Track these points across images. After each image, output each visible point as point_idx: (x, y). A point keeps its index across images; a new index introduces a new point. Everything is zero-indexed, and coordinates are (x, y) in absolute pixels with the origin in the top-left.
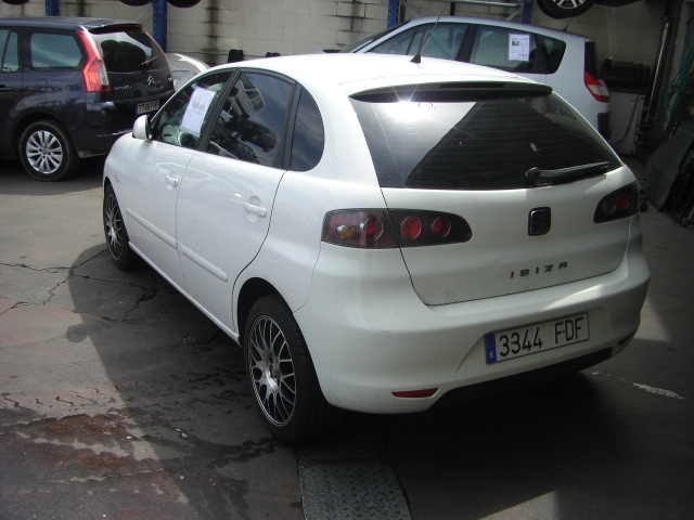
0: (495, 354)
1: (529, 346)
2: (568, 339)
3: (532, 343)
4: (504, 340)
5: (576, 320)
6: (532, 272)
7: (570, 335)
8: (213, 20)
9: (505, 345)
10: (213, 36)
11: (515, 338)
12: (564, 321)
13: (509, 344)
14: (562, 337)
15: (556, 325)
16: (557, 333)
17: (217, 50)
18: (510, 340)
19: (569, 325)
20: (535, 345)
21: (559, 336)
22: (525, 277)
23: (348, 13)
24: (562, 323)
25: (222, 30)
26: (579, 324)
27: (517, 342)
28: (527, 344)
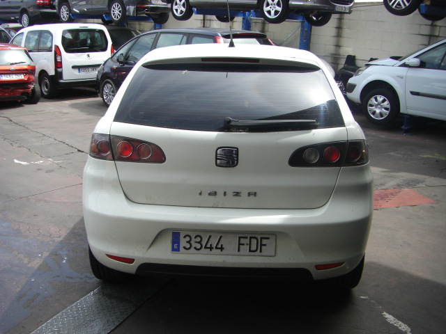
0: (179, 246)
1: (211, 248)
2: (250, 251)
3: (214, 246)
4: (188, 239)
5: (262, 238)
6: (220, 194)
7: (254, 248)
8: (339, 35)
9: (188, 242)
10: (338, 46)
11: (198, 239)
12: (249, 236)
13: (192, 242)
14: (245, 249)
15: (240, 238)
16: (240, 244)
17: (339, 55)
18: (193, 240)
19: (254, 241)
20: (216, 248)
21: (241, 247)
22: (213, 197)
23: (427, 33)
24: (247, 238)
25: (344, 41)
26: (264, 242)
27: (200, 242)
28: (209, 246)
